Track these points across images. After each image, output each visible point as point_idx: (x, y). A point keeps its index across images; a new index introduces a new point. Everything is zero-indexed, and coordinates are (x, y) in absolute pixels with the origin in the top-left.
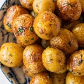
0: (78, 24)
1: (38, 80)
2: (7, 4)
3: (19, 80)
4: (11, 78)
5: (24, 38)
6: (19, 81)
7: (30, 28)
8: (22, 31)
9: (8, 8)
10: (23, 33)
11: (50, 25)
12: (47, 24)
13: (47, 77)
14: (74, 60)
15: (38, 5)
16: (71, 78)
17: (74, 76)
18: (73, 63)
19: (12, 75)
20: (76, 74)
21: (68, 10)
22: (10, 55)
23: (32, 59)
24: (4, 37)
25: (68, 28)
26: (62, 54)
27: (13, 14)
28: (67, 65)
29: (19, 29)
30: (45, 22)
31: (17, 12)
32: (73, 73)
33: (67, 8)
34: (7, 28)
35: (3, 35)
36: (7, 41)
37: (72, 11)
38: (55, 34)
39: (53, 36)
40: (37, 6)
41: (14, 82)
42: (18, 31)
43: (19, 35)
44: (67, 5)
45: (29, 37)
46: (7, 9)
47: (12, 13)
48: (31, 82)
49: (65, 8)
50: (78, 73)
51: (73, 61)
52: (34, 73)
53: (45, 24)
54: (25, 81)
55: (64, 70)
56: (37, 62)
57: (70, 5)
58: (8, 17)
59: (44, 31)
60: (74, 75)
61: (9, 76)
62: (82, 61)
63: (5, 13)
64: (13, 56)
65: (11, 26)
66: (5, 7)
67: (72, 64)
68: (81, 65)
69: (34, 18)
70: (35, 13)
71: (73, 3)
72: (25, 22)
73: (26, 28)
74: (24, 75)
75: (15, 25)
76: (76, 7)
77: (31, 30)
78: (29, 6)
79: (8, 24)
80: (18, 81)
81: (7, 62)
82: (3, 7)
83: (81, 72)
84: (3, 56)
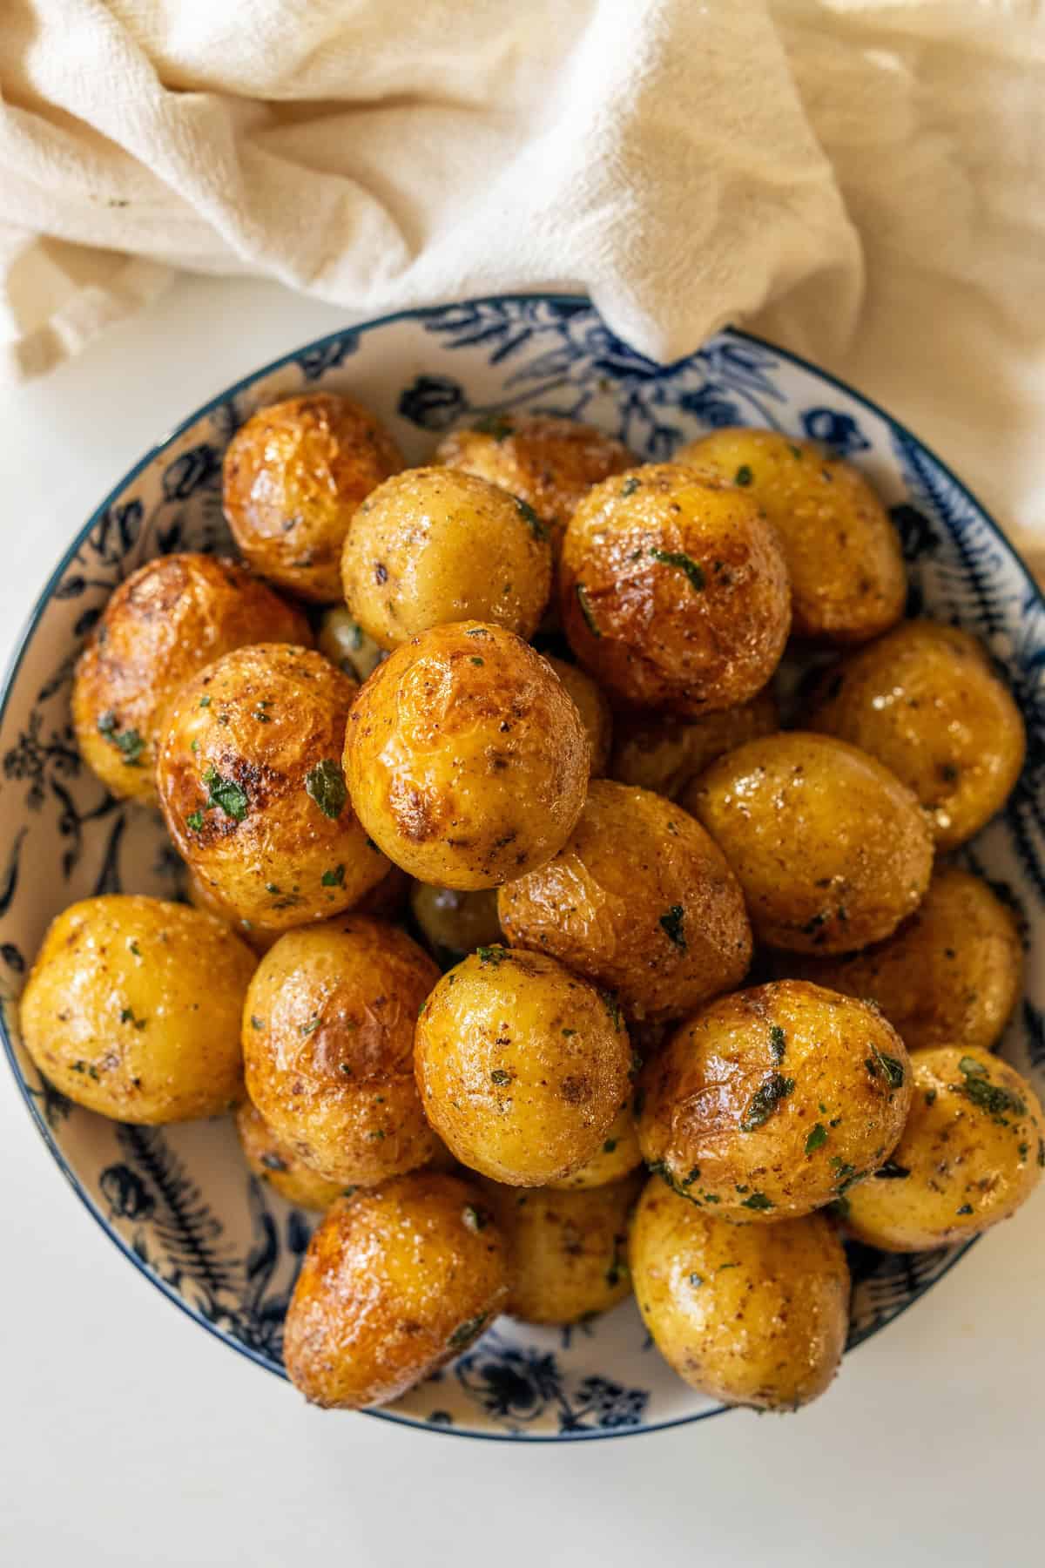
0: (758, 734)
1: (374, 1248)
2: (114, 544)
3: (203, 1232)
4: (131, 1216)
5: (257, 866)
6: (208, 1245)
7: (312, 777)
8: (236, 802)
9: (122, 577)
10: (245, 825)
11: (500, 762)
12: (469, 747)
13: (460, 1225)
14: (709, 1076)
15: (393, 562)
16: (680, 1231)
17: (702, 1214)
18: (703, 1105)
19: (139, 1185)
20: (722, 1206)
21: (664, 611)
22: (127, 1015)
23: (320, 1063)
24: (78, 836)
25: (666, 770)
26: (604, 1020)
27: (162, 639)
28: (646, 1120)
29: (216, 781)
30: (453, 729)
31: (195, 622)
32: (694, 1189)
33: (657, 597)
34: (104, 759)
35: (70, 823)
36: (107, 885)
37: (699, 628)
38: (541, 843)
39: (522, 859)
40: (382, 570)
41: (155, 1250)
42: (200, 802)
43: (208, 834)
44: (658, 573)
45: (304, 859)
46: (109, 587)
47: (153, 630)
48: (311, 1262)
49: (635, 595)
50: (746, 1198)
51: (698, 1086)
52: (345, 1181)
53: (449, 746)
54: (261, 1242)
55: (612, 1157)
56: (374, 1085)
57: (686, 565)
58: (115, 666)
59: (436, 813)
60: (711, 1209)
61: (115, 1195)
62: (781, 1089)
63: (89, 623)
64: (153, 1026)
65: (137, 741)
66: (92, 567)
67: (692, 1110)
68: (773, 1125)
69: (359, 680)
70: (359, 630)
71: (711, 546)
72: (266, 719)
73: (282, 778)
74: (254, 1186)
75: (180, 740)
76: (742, 589)
77: (319, 792)
78: (308, 565)
79: (116, 723)
80: (193, 1245)
81: (94, 1075)
82: (74, 569)
83: (770, 1185)
84: (63, 1018)
